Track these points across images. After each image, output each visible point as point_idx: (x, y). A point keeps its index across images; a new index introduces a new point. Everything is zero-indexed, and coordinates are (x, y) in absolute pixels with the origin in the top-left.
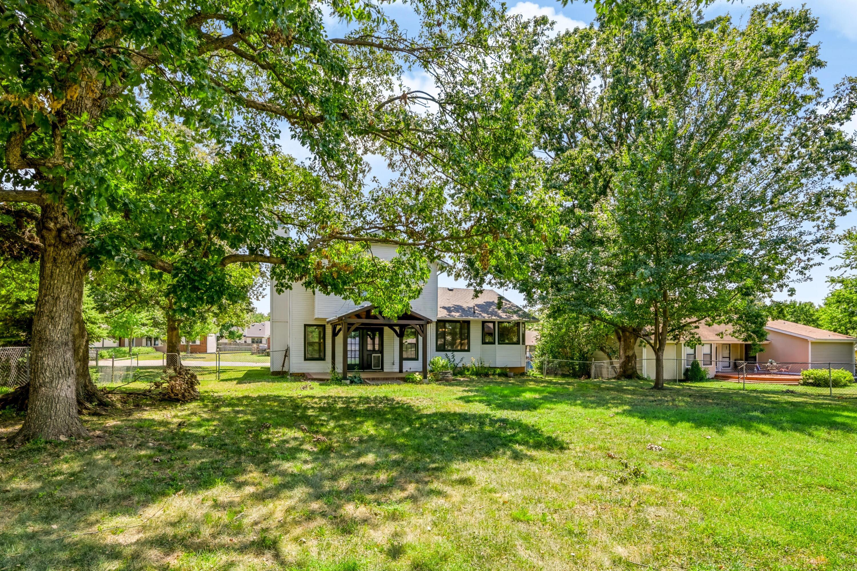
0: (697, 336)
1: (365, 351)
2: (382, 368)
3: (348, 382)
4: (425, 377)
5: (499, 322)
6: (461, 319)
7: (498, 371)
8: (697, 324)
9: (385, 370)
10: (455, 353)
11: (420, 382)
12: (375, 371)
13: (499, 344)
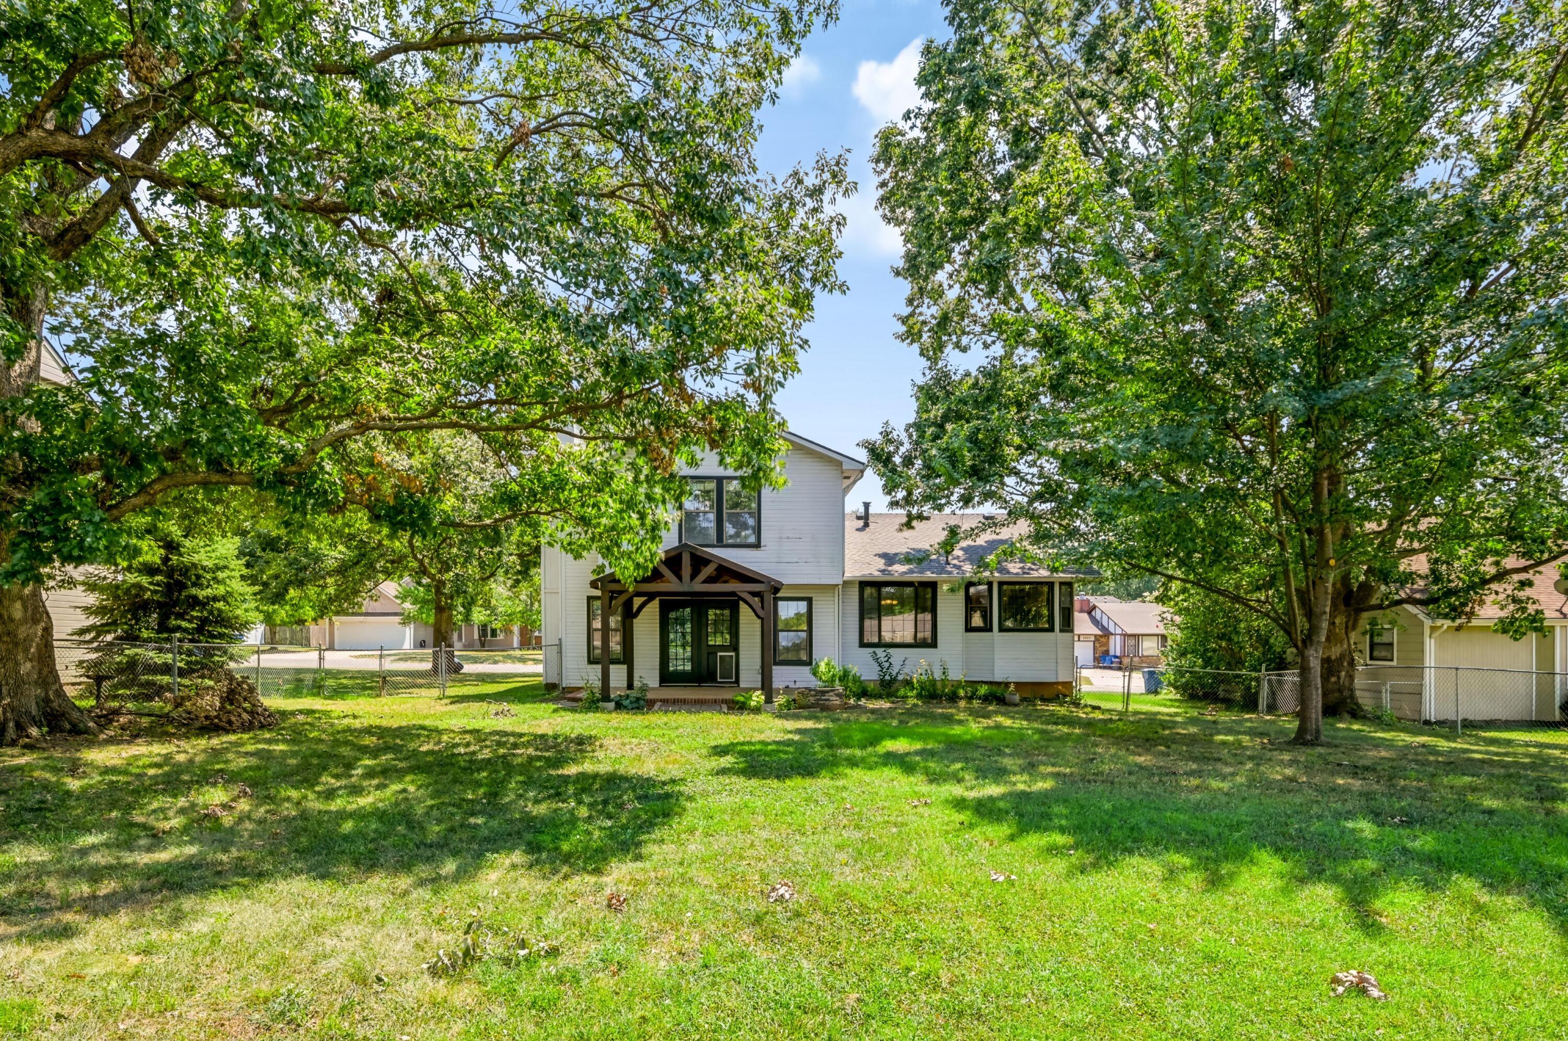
0: (1531, 609)
1: (704, 647)
2: (737, 681)
3: (612, 705)
4: (769, 700)
5: (1001, 584)
6: (916, 577)
7: (983, 690)
8: (1529, 575)
9: (742, 685)
10: (891, 651)
11: (757, 710)
12: (721, 686)
13: (1002, 629)
